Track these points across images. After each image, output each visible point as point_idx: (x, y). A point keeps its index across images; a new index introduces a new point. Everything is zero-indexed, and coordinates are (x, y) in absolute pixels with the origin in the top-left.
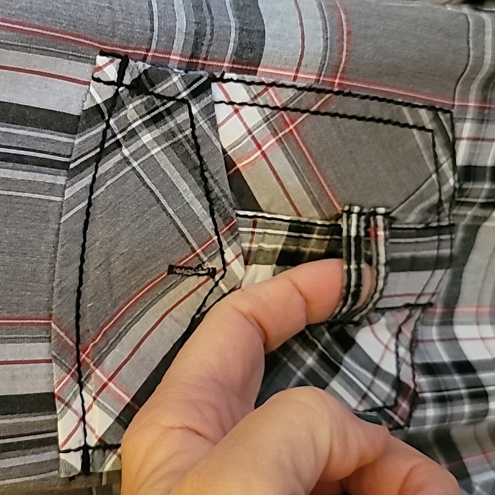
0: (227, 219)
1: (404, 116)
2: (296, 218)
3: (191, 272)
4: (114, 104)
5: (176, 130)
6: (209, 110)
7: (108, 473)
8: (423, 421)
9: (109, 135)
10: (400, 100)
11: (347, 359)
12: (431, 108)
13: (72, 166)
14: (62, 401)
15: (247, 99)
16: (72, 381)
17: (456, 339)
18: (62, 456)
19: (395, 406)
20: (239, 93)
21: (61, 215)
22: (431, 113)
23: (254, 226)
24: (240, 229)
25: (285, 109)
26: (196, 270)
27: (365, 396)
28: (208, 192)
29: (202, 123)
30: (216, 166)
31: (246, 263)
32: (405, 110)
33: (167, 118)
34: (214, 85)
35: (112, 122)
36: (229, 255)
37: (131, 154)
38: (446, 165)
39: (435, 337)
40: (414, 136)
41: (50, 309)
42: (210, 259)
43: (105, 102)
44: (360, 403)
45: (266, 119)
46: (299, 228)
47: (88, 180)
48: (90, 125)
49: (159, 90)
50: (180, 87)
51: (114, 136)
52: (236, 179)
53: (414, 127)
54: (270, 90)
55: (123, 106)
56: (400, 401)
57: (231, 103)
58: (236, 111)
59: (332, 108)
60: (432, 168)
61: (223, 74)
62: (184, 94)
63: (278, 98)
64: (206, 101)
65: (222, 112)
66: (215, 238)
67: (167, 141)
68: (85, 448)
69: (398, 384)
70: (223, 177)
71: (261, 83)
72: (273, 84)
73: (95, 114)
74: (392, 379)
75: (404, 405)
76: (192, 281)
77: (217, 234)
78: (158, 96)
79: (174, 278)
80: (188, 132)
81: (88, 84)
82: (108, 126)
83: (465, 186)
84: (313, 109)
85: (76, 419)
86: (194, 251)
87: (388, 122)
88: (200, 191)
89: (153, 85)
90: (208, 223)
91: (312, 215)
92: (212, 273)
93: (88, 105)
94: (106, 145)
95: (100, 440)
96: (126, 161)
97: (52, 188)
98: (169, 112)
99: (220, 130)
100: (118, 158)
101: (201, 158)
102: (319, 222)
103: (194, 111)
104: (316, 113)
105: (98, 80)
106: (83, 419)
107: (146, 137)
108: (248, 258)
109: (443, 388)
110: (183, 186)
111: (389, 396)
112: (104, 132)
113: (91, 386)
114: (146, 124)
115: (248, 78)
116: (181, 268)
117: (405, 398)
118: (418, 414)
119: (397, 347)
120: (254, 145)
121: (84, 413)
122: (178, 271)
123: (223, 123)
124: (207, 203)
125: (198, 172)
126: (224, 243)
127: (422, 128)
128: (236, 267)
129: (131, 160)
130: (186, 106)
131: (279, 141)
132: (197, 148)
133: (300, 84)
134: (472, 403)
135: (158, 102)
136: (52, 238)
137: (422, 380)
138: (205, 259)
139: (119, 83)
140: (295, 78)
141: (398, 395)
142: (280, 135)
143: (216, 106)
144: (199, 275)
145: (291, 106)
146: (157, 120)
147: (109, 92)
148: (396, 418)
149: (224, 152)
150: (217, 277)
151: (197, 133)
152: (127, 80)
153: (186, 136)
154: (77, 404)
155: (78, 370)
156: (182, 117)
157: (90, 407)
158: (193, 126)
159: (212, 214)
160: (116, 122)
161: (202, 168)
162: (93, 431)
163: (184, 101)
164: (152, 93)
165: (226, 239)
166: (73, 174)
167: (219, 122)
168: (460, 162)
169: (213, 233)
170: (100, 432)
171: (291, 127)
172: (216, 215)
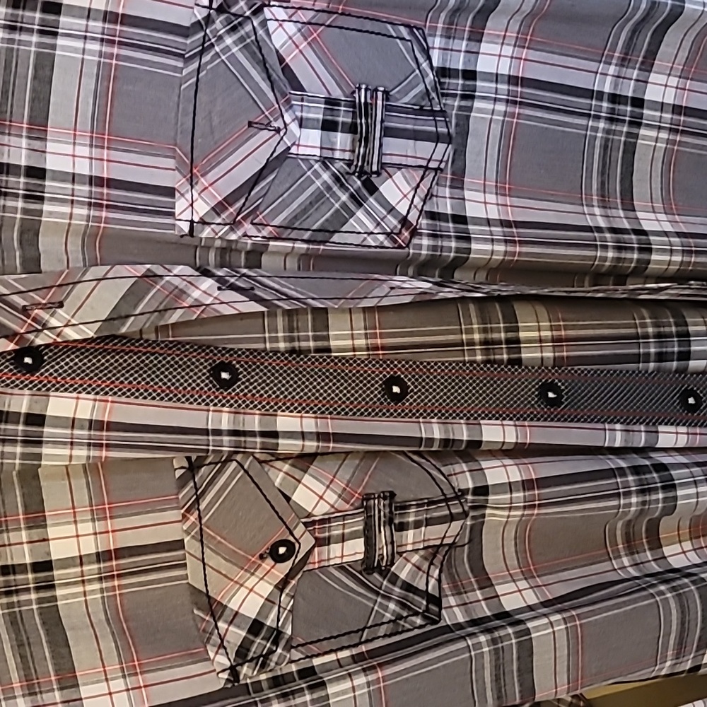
0: (284, 95)
1: (389, 30)
2: (327, 96)
3: (263, 127)
4: (208, 20)
5: (245, 36)
6: (264, 23)
7: (206, 238)
8: (420, 247)
9: (207, 39)
10: (384, 20)
11: (371, 199)
12: (407, 26)
13: (187, 56)
14: (179, 192)
15: (286, 18)
16: (186, 183)
17: (464, 199)
18: (177, 222)
19: (399, 234)
20: (281, 14)
21: (181, 86)
22: (408, 29)
23: (302, 100)
24: (293, 102)
25: (309, 23)
26: (267, 126)
27: (378, 224)
28: (269, 77)
29: (261, 32)
30: (273, 61)
31: (301, 126)
32: (389, 27)
33: (239, 28)
34: (266, 9)
35: (208, 31)
36: (288, 118)
37: (221, 51)
38: (425, 65)
39: (448, 195)
40: (398, 44)
41: (175, 140)
42: (276, 120)
43: (203, 19)
44: (376, 228)
45: (299, 30)
46: (331, 102)
47: (195, 65)
48: (196, 33)
49: (233, 10)
50: (245, 8)
51: (210, 40)
52: (286, 70)
53: (397, 37)
54: (299, 12)
55: (214, 22)
56: (403, 231)
57: (277, 20)
58: (281, 25)
59: (339, 24)
60: (414, 66)
61: (269, 2)
62: (248, 13)
63: (304, 16)
64: (261, 18)
65: (272, 25)
66: (277, 106)
67: (241, 43)
68: (192, 222)
69: (404, 221)
70: (278, 68)
71: (293, 8)
72: (300, 8)
73: (198, 26)
74: (400, 218)
75: (406, 234)
76: (265, 134)
77: (278, 103)
78: (234, 15)
79: (253, 130)
80: (253, 38)
81: (192, 8)
82: (206, 34)
83: (442, 80)
84: (328, 23)
85: (187, 204)
86: (263, 113)
87: (378, 34)
88: (265, 76)
89: (229, 7)
90: (271, 95)
91: (337, 93)
92: (278, 131)
93: (194, 20)
94: (206, 45)
95: (201, 218)
96: (217, 54)
97: (175, 69)
98: (240, 24)
99: (273, 37)
100: (213, 53)
101: (263, 55)
102: (343, 99)
103: (255, 24)
104: (329, 26)
105: (198, 5)
106: (192, 205)
107: (229, 41)
108: (302, 123)
109: (438, 229)
110: (254, 73)
111: (396, 227)
112: (204, 37)
113: (198, 188)
114: (228, 32)
115: (285, 4)
116: (256, 123)
117: (407, 230)
118: (415, 241)
119: (414, 197)
120: (294, 46)
121: (193, 202)
122: (255, 126)
123: (273, 32)
124: (269, 83)
125: (262, 64)
126: (283, 110)
127: (403, 39)
128: (294, 127)
129: (221, 55)
130: (249, 21)
131: (309, 44)
132: (260, 49)
133: (316, 9)
134: (457, 242)
135: (233, 18)
136: (176, 99)
137: (424, 222)
138: (272, 119)
139: (210, 7)
140: (314, 5)
141: (402, 227)
142: (309, 40)
143: (268, 22)
144: (270, 130)
145: (313, 21)
146: (234, 29)
147: (205, 12)
148: (400, 241)
149: (277, 52)
150: (282, 133)
151: (258, 39)
152: (215, 5)
153: (252, 41)
154: (188, 196)
155: (191, 177)
156: (248, 28)
157: (197, 200)
158: (255, 34)
159: (273, 91)
160: (211, 32)
161: (264, 61)
162: (197, 213)
163: (248, 18)
164: (229, 13)
165: (284, 107)
166: (188, 61)
167: (271, 32)
168: (435, 64)
169: (275, 103)
170: (201, 214)
171: (315, 35)
172: (276, 91)
